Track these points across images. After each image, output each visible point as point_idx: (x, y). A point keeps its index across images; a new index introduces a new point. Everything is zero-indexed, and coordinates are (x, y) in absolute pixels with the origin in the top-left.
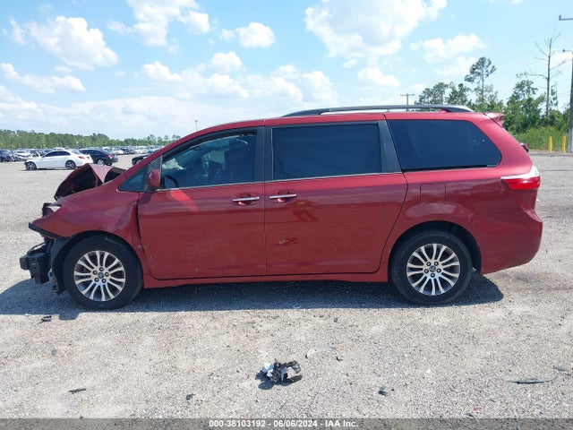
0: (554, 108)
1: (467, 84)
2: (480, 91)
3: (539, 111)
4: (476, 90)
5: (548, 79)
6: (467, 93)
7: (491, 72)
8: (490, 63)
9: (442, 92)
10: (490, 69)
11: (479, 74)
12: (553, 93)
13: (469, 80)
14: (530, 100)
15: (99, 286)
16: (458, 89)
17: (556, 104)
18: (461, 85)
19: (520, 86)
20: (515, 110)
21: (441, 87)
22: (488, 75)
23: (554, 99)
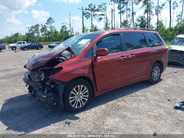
0: (73, 34)
1: (46, 25)
2: (51, 27)
3: (69, 34)
4: (49, 27)
5: (70, 25)
6: (47, 28)
7: (53, 22)
8: (53, 19)
9: (38, 28)
10: (53, 21)
11: (50, 22)
12: (72, 30)
13: (47, 24)
14: (66, 31)
15: (79, 101)
16: (44, 26)
17: (73, 33)
18: (45, 25)
19: (63, 27)
20: (62, 34)
21: (37, 26)
22: (52, 23)
23: (73, 31)
